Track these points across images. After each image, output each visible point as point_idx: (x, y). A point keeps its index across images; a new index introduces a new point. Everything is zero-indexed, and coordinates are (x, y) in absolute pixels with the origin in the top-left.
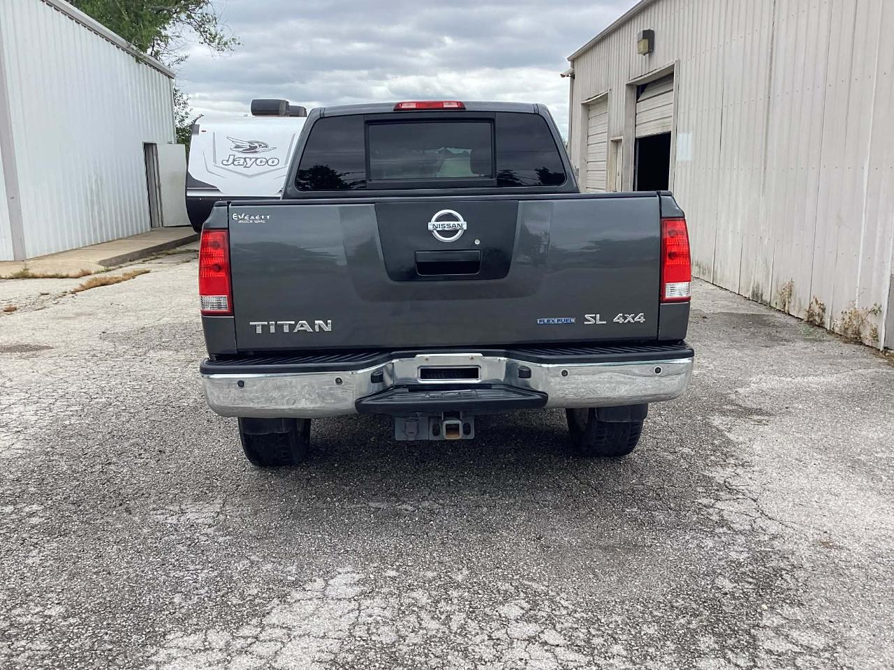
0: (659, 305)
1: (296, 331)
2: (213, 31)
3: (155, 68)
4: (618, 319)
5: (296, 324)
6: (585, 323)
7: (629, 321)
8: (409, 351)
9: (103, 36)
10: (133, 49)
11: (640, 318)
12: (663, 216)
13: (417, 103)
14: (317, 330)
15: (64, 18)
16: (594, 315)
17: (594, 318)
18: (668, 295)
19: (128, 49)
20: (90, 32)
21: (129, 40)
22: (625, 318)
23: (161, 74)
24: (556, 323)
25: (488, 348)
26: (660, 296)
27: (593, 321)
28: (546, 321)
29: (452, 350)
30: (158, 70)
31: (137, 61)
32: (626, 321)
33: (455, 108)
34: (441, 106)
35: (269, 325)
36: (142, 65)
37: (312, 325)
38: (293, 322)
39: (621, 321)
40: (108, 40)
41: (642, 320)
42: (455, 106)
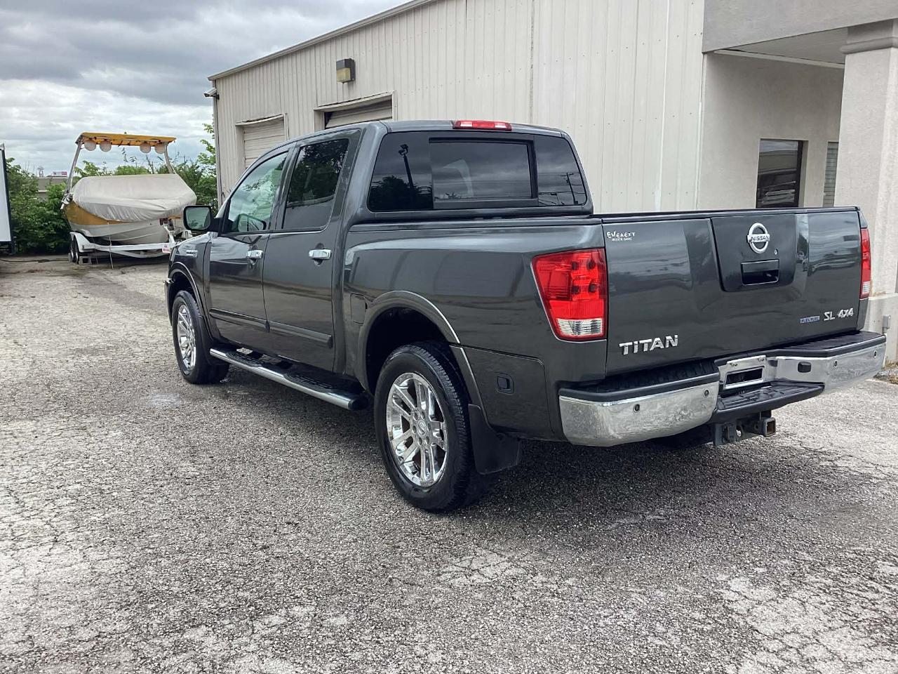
0: (859, 301)
1: (652, 349)
4: (840, 314)
5: (653, 341)
6: (825, 320)
7: (846, 316)
11: (851, 313)
12: (861, 227)
13: (474, 122)
14: (667, 346)
16: (829, 313)
17: (829, 315)
18: (863, 292)
22: (844, 313)
24: (810, 321)
26: (860, 293)
27: (829, 318)
28: (805, 320)
32: (844, 316)
33: (503, 129)
34: (492, 127)
35: (633, 344)
37: (664, 342)
38: (651, 340)
42: (504, 127)
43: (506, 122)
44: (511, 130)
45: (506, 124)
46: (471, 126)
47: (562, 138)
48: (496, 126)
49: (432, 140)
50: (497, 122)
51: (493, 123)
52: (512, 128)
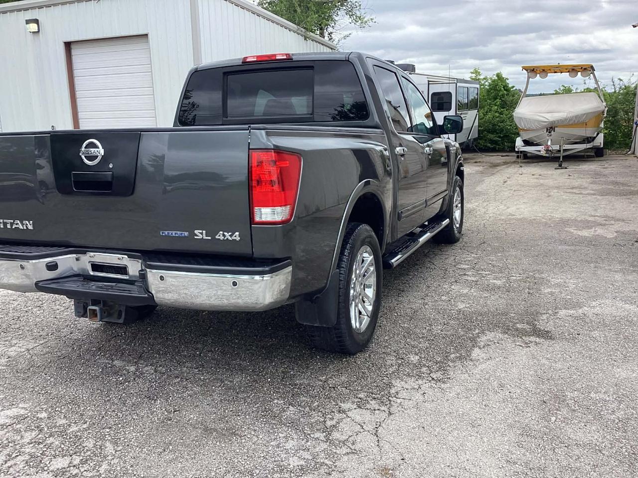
0: (251, 227)
1: (14, 228)
2: (358, 14)
3: (319, 43)
4: (220, 236)
5: (13, 223)
6: (196, 237)
7: (227, 239)
8: (81, 249)
9: (278, 24)
10: (302, 31)
11: (237, 236)
12: (250, 147)
13: (258, 57)
14: (26, 228)
15: (248, 14)
16: (201, 231)
17: (202, 233)
18: (257, 219)
19: (298, 31)
20: (268, 21)
21: (298, 25)
22: (224, 235)
23: (325, 47)
24: (174, 235)
25: (132, 252)
26: (250, 218)
27: (200, 237)
28: (166, 233)
29: (107, 251)
30: (323, 44)
31: (305, 39)
32: (225, 239)
33: (284, 59)
36: (309, 42)
37: (22, 224)
38: (12, 221)
39: (222, 238)
40: (282, 26)
41: (238, 239)
42: (285, 57)
43: (286, 53)
44: (292, 59)
45: (286, 54)
46: (255, 60)
47: (346, 60)
48: (277, 58)
49: (225, 73)
50: (278, 54)
51: (275, 55)
52: (293, 57)
